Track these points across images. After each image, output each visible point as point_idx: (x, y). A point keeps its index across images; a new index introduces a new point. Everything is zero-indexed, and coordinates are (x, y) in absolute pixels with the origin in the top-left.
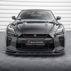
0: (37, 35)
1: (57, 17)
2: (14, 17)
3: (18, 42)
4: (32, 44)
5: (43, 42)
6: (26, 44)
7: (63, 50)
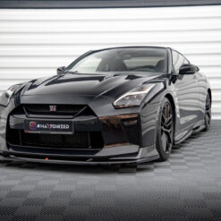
0: (59, 107)
4: (39, 132)
5: (67, 127)
6: (26, 131)
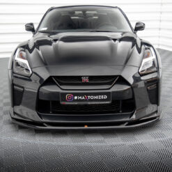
1: (137, 24)
2: (32, 24)
3: (41, 98)
4: (76, 103)
5: (106, 97)
6: (62, 103)
7: (157, 112)
